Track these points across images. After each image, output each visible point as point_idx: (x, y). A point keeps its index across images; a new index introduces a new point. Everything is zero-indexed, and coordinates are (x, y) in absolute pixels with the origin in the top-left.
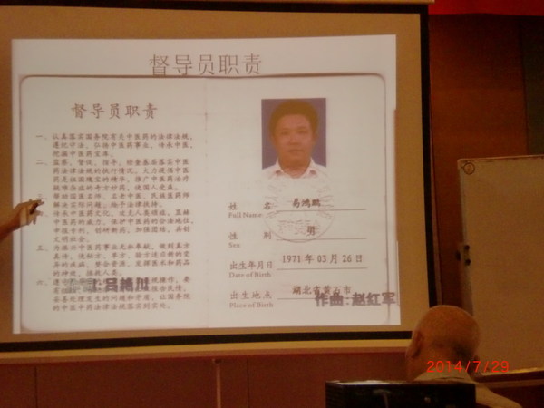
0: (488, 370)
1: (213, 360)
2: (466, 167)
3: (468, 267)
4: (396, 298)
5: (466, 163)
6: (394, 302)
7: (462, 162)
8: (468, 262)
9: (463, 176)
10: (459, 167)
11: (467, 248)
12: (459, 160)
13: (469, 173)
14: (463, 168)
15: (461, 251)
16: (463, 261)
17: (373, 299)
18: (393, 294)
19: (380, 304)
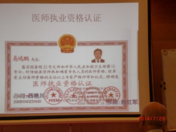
0: (171, 128)
1: (69, 124)
2: (165, 53)
3: (165, 90)
4: (138, 102)
5: (165, 51)
6: (137, 103)
8: (165, 88)
9: (163, 56)
10: (162, 53)
11: (165, 83)
12: (162, 50)
13: (166, 55)
15: (163, 84)
16: (163, 88)
17: (129, 102)
18: (137, 100)
19: (131, 104)
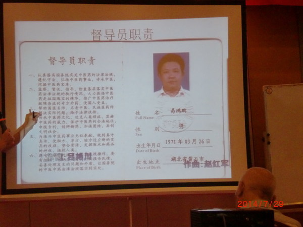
1: (128, 198)
3: (269, 146)
4: (229, 163)
5: (268, 88)
6: (227, 166)
8: (269, 143)
9: (265, 95)
10: (264, 91)
11: (268, 135)
12: (264, 86)
13: (269, 93)
15: (265, 136)
16: (266, 142)
17: (216, 163)
18: (227, 161)
19: (220, 167)
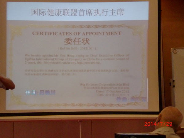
1: (79, 121)
2: (174, 51)
3: (174, 88)
5: (174, 49)
7: (173, 49)
8: (174, 86)
10: (171, 51)
11: (174, 81)
12: (172, 48)
13: (175, 53)
14: (173, 51)
15: (172, 82)
18: (146, 98)
